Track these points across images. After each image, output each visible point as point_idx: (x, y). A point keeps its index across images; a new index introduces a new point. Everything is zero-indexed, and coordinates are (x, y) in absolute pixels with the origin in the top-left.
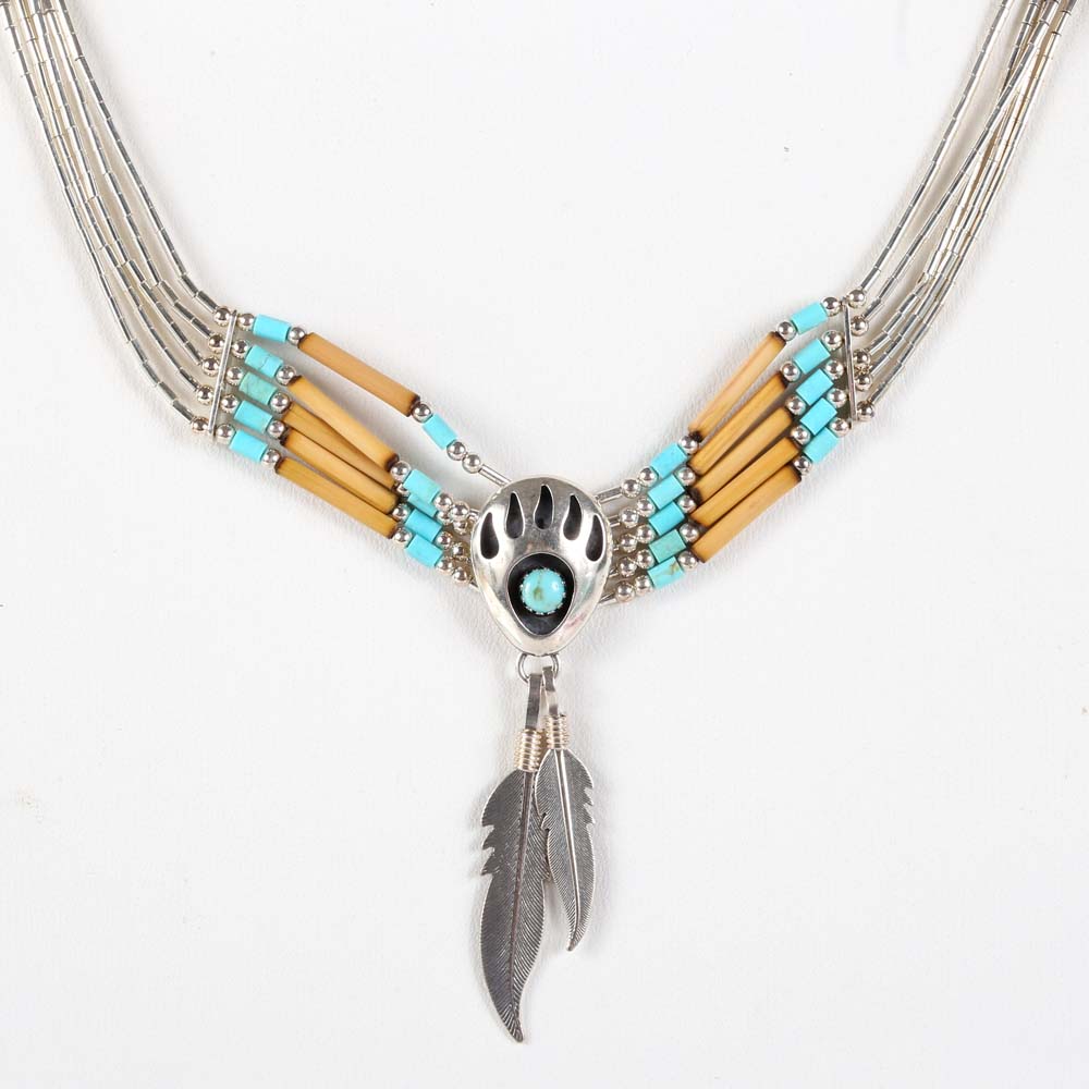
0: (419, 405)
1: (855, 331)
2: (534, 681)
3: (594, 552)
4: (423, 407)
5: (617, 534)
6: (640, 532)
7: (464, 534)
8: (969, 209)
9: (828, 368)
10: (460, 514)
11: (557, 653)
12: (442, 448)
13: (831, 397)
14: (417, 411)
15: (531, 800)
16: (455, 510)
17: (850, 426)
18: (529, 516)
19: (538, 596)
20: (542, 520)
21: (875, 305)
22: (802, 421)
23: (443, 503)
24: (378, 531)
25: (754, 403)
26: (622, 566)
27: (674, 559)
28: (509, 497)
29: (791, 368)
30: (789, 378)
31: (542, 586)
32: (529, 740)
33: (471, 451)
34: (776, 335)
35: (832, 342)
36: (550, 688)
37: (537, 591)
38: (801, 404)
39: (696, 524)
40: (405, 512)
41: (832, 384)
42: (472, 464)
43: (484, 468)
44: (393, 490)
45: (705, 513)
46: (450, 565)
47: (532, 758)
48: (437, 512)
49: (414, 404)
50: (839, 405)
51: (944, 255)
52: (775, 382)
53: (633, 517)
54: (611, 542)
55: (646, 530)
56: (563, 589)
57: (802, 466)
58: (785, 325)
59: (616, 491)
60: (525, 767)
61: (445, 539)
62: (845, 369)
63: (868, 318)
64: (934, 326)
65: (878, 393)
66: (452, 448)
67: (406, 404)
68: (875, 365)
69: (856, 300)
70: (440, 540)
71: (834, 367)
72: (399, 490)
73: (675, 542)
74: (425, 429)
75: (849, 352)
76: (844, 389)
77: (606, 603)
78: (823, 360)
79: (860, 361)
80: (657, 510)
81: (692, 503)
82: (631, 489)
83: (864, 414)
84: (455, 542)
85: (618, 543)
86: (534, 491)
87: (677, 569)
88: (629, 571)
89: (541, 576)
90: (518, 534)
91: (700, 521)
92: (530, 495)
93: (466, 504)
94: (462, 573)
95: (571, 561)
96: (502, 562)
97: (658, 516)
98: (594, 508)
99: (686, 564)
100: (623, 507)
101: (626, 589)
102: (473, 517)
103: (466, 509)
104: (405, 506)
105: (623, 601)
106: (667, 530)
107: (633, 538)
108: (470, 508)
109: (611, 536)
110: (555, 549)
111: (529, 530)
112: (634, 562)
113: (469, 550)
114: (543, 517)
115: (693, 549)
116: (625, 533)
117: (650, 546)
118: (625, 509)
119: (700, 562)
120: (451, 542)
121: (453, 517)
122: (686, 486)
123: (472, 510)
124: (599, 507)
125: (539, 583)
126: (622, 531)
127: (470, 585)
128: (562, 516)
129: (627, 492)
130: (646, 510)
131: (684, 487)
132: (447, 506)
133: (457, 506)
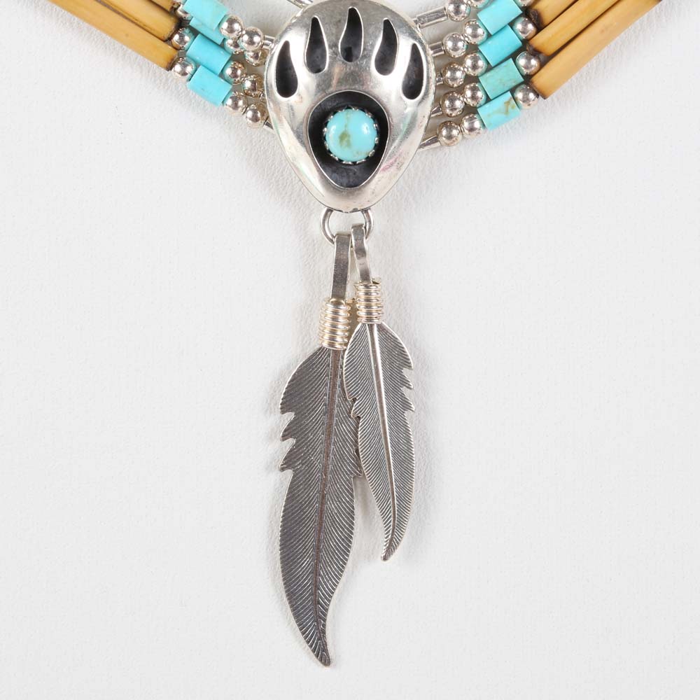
2: (342, 241)
3: (412, 88)
5: (442, 62)
6: (469, 62)
7: (258, 65)
10: (251, 42)
11: (369, 208)
15: (338, 383)
16: (246, 38)
18: (334, 45)
19: (345, 142)
20: (349, 53)
23: (231, 30)
24: (154, 61)
26: (447, 103)
27: (509, 94)
28: (310, 22)
31: (350, 130)
32: (336, 313)
36: (361, 252)
37: (344, 137)
39: (536, 53)
40: (187, 38)
44: (172, 12)
45: (545, 40)
46: (241, 103)
47: (339, 333)
48: (224, 40)
53: (460, 44)
54: (433, 74)
55: (475, 60)
56: (375, 133)
59: (440, 14)
60: (332, 345)
61: (235, 70)
70: (229, 71)
72: (179, 12)
73: (509, 74)
77: (427, 148)
80: (489, 36)
81: (530, 27)
82: (457, 11)
84: (247, 74)
85: (442, 75)
86: (340, 14)
87: (513, 108)
88: (456, 109)
89: (348, 118)
90: (321, 67)
91: (540, 49)
92: (334, 20)
93: (259, 30)
94: (255, 112)
95: (385, 100)
96: (302, 102)
97: (490, 42)
98: (413, 35)
99: (524, 101)
100: (448, 33)
101: (452, 131)
102: (267, 45)
103: (260, 36)
104: (187, 31)
105: (448, 145)
106: (500, 60)
107: (460, 70)
108: (264, 34)
109: (432, 67)
110: (365, 87)
111: (333, 63)
112: (461, 99)
113: (263, 84)
114: (350, 46)
115: (532, 82)
116: (450, 64)
117: (480, 79)
118: (451, 34)
119: (541, 98)
120: (242, 74)
121: (244, 45)
122: (524, 7)
123: (266, 36)
124: (419, 33)
125: (346, 126)
126: (447, 61)
127: (265, 127)
128: (373, 46)
129: (452, 14)
130: (475, 36)
131: (522, 8)
132: (236, 32)
133: (247, 33)
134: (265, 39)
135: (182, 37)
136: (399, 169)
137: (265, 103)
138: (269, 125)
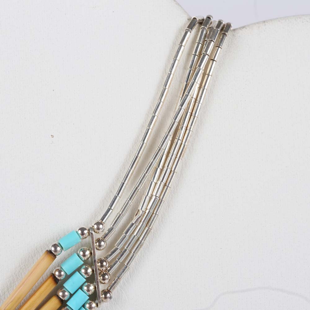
1: (98, 247)
8: (165, 169)
9: (83, 271)
13: (85, 288)
17: (97, 305)
21: (110, 230)
22: (68, 303)
25: (38, 294)
29: (60, 272)
30: (58, 278)
34: (50, 252)
35: (84, 255)
38: (66, 293)
41: (85, 280)
50: (90, 293)
51: (151, 198)
52: (50, 281)
58: (55, 246)
62: (93, 271)
63: (106, 239)
64: (146, 243)
65: (114, 284)
68: (111, 268)
69: (98, 229)
71: (86, 269)
75: (95, 261)
76: (92, 282)
78: (79, 265)
79: (102, 266)
83: (106, 298)
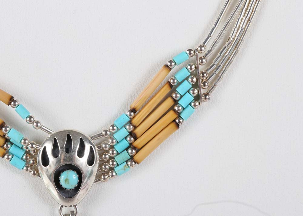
0: (13, 101)
1: (201, 63)
3: (91, 162)
4: (15, 102)
5: (101, 152)
6: (111, 152)
7: (35, 155)
8: (249, 9)
9: (190, 80)
10: (32, 147)
11: (76, 205)
12: (24, 119)
13: (191, 92)
14: (12, 103)
16: (30, 145)
17: (200, 104)
18: (62, 148)
19: (67, 182)
20: (68, 150)
21: (209, 51)
22: (179, 102)
23: (25, 143)
25: (158, 95)
26: (103, 167)
27: (125, 163)
28: (53, 139)
29: (174, 80)
30: (173, 84)
31: (69, 178)
33: (36, 119)
34: (167, 66)
35: (191, 69)
37: (66, 180)
38: (178, 95)
39: (134, 148)
40: (9, 146)
41: (191, 86)
42: (37, 126)
43: (42, 127)
44: (4, 136)
45: (138, 143)
46: (29, 168)
48: (22, 146)
49: (11, 100)
50: (195, 95)
51: (238, 29)
52: (167, 86)
53: (107, 146)
54: (98, 157)
55: (113, 151)
56: (78, 179)
57: (180, 122)
58: (171, 62)
59: (100, 135)
61: (26, 157)
62: (197, 80)
63: (206, 57)
64: (234, 60)
65: (211, 89)
66: (28, 119)
67: (7, 100)
68: (210, 77)
69: (201, 50)
70: (24, 157)
71: (192, 79)
72: (6, 137)
73: (125, 156)
74: (16, 111)
75: (198, 73)
76: (196, 88)
77: (96, 183)
78: (187, 76)
79: (203, 76)
80: (118, 142)
81: (132, 139)
82: (106, 134)
83: (206, 99)
84: (31, 158)
85: (101, 157)
86: (64, 136)
87: (127, 168)
88: (106, 169)
89: (68, 174)
90: (58, 155)
91: (136, 147)
92: (62, 139)
93: (35, 143)
94: (34, 172)
95: (81, 167)
96: (51, 168)
97: (118, 145)
98: (90, 143)
99: (131, 165)
100: (103, 141)
101: (105, 177)
102: (38, 148)
103: (35, 145)
104: (9, 143)
105: (104, 182)
106: (122, 151)
107: (107, 155)
108: (37, 144)
109: (98, 154)
110: (74, 162)
111: (62, 154)
112: (108, 165)
113: (37, 161)
114: (68, 147)
115: (134, 159)
116: (104, 153)
117: (115, 158)
118: (104, 142)
119: (137, 164)
120: (29, 158)
121: (30, 148)
122: (130, 132)
123: (38, 145)
124: (92, 142)
125: (67, 176)
126: (103, 151)
127: (38, 177)
128: (76, 147)
129: (104, 135)
130: (113, 142)
131: (129, 132)
132: (27, 144)
133: (31, 144)
134: (37, 146)
135: (7, 145)
136: (86, 191)
137: (38, 168)
138: (39, 176)
